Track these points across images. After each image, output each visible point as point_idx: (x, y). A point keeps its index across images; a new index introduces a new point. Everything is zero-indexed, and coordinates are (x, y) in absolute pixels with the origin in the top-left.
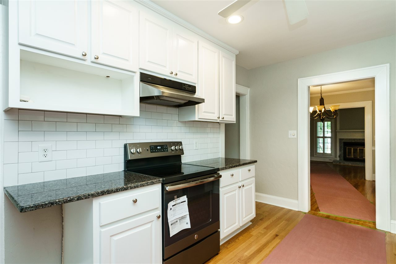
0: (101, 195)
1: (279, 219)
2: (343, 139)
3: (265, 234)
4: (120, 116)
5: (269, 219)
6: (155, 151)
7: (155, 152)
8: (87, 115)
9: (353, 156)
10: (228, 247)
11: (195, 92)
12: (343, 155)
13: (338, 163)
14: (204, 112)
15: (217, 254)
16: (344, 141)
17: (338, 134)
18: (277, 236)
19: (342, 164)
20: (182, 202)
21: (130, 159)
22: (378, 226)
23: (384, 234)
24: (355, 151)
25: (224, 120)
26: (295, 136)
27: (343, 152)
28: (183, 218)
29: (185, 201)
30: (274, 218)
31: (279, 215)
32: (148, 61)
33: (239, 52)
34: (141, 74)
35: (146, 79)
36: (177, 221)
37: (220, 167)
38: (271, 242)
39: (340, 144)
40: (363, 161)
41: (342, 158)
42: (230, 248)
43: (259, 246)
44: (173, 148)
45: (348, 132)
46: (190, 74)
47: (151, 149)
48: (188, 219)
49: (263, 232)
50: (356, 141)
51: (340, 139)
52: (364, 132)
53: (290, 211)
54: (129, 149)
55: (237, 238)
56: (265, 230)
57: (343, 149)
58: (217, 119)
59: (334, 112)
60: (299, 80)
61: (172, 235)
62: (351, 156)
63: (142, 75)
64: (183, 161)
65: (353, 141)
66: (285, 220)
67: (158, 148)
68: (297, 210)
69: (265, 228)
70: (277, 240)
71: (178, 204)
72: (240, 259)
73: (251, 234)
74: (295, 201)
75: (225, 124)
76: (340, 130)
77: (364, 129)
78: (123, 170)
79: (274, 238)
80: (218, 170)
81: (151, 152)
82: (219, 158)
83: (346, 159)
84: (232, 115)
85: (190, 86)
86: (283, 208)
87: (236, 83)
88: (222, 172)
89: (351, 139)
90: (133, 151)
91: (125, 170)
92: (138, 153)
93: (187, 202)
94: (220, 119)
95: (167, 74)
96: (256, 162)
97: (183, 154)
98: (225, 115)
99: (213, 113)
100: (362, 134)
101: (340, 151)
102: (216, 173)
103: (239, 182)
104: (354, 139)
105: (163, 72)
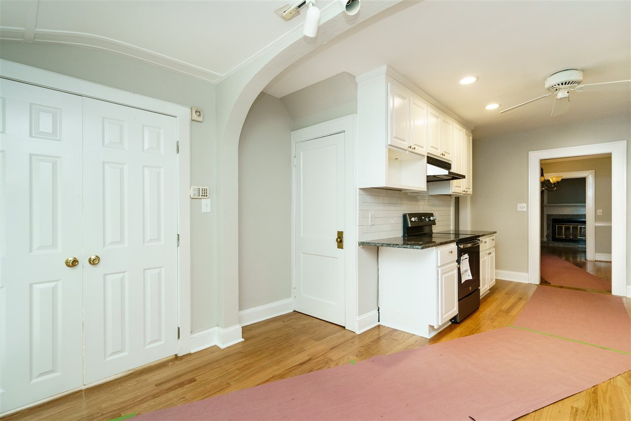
1: (513, 289)
2: (552, 215)
3: (509, 298)
5: (504, 289)
9: (564, 235)
10: (483, 304)
11: (451, 169)
12: (551, 235)
13: (546, 244)
15: (478, 308)
16: (552, 217)
17: (544, 208)
18: (521, 299)
19: (551, 245)
20: (466, 258)
21: (410, 226)
22: (615, 293)
23: (620, 298)
24: (567, 229)
25: (467, 193)
27: (551, 230)
28: (467, 270)
30: (508, 289)
32: (432, 147)
33: (475, 127)
35: (432, 161)
36: (464, 273)
37: (480, 234)
38: (518, 302)
39: (548, 222)
41: (551, 238)
42: (485, 305)
43: (510, 305)
44: (431, 218)
46: (449, 153)
48: (469, 272)
49: (506, 297)
50: (569, 217)
51: (548, 216)
52: (585, 206)
53: (520, 283)
56: (507, 295)
57: (551, 226)
59: (554, 183)
60: (530, 152)
61: (463, 282)
62: (562, 236)
63: (427, 157)
64: (433, 231)
65: (565, 218)
66: (521, 289)
67: (423, 218)
68: (527, 282)
70: (523, 301)
71: (464, 259)
73: (496, 297)
74: (525, 274)
75: (455, 196)
76: (548, 203)
77: (585, 202)
78: (402, 235)
80: (479, 236)
81: (420, 221)
83: (555, 239)
84: (470, 189)
85: (448, 163)
88: (480, 238)
89: (562, 215)
90: (413, 219)
91: (404, 236)
92: (415, 221)
93: (468, 259)
94: (464, 193)
95: (439, 155)
96: (496, 232)
97: (435, 224)
98: (467, 188)
99: (460, 187)
100: (582, 209)
101: (548, 229)
102: (476, 239)
103: (488, 250)
104: (566, 215)
105: (437, 154)
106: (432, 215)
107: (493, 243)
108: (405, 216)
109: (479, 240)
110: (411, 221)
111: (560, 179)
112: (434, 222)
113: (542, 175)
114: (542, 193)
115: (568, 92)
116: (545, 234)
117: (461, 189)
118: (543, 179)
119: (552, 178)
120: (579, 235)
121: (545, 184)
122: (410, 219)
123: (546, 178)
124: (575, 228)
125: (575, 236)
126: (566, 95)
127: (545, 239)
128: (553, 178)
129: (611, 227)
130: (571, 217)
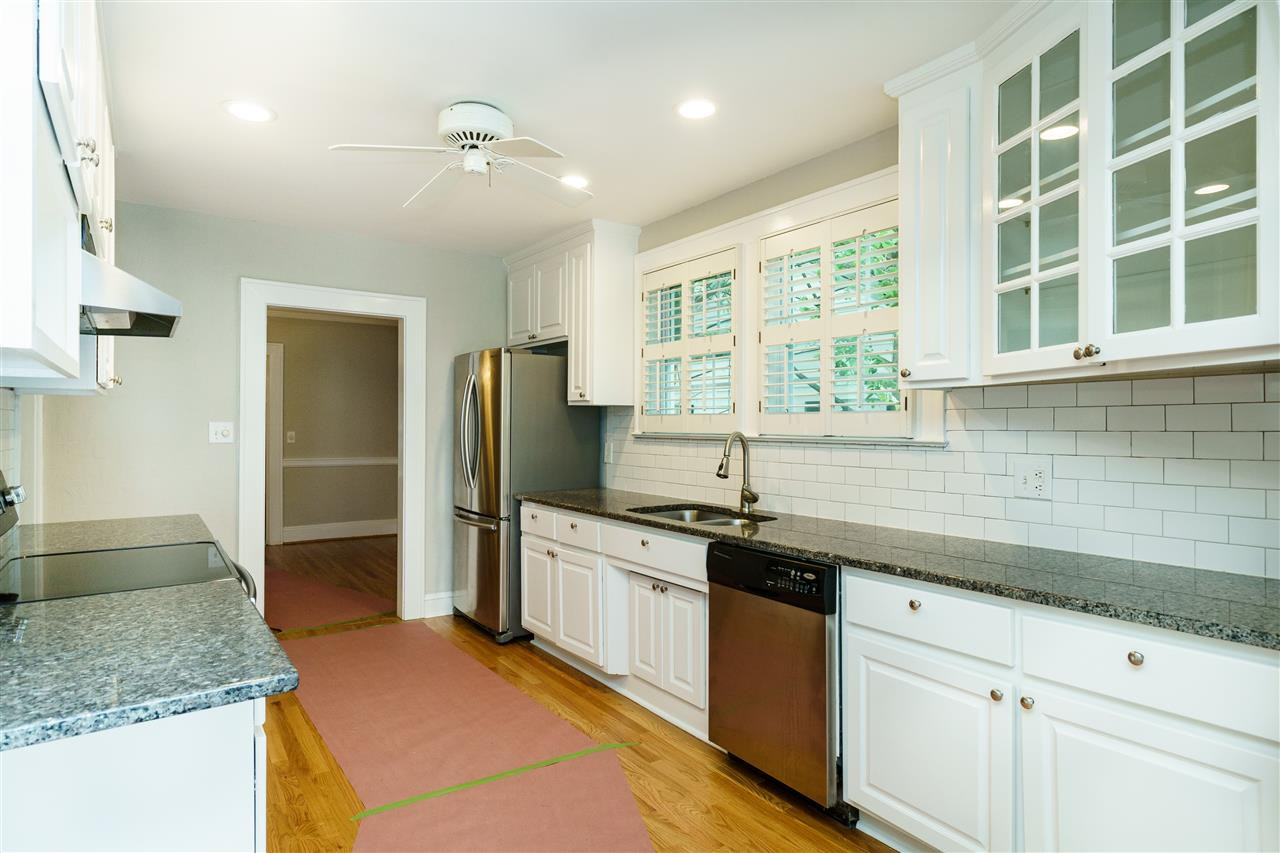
26: (230, 439)
60: (244, 281)
99: (109, 364)
115: (488, 164)
117: (110, 370)
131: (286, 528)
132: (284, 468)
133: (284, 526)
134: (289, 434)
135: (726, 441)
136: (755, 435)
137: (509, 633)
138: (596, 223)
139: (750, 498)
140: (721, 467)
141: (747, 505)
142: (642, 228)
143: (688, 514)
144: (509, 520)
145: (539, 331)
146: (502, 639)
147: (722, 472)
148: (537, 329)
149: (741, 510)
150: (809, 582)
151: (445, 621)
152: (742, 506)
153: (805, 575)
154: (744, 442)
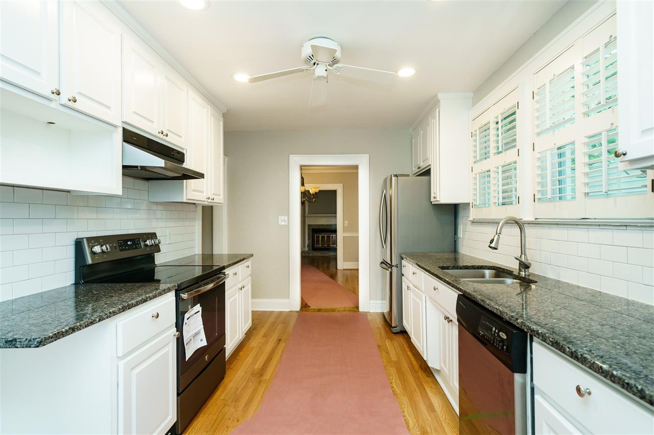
0: (122, 312)
1: (274, 324)
2: (312, 225)
3: (266, 342)
4: (69, 192)
5: (263, 326)
6: (125, 248)
7: (125, 250)
8: (15, 188)
10: (232, 366)
11: (184, 162)
12: (311, 244)
13: (307, 255)
14: (194, 190)
15: (223, 378)
16: (312, 227)
18: (280, 340)
19: (311, 255)
20: (195, 313)
21: (91, 262)
22: (361, 309)
23: (365, 314)
24: (323, 238)
25: (214, 201)
26: (286, 223)
27: (311, 240)
28: (197, 334)
29: (199, 312)
30: (268, 325)
31: (271, 320)
32: (134, 112)
33: (227, 110)
34: (124, 129)
35: (131, 138)
36: (191, 340)
37: (225, 264)
38: (277, 348)
39: (308, 231)
40: (335, 250)
41: (311, 248)
42: (234, 368)
43: (267, 355)
44: (148, 242)
45: (316, 217)
46: (179, 136)
47: (120, 246)
48: (202, 335)
49: (263, 341)
50: (324, 227)
51: (309, 225)
52: (336, 216)
53: (281, 313)
54: (89, 246)
55: (237, 355)
56: (265, 338)
57: (311, 236)
58: (206, 200)
59: (313, 194)
60: (290, 157)
61: (188, 355)
62: (319, 245)
63: (125, 131)
64: (157, 262)
65: (321, 228)
66: (281, 323)
67: (129, 243)
68: (288, 310)
69: (263, 337)
70: (282, 345)
71: (192, 316)
72: (253, 374)
73: (251, 346)
74: (285, 301)
75: (203, 207)
76: (309, 214)
77: (336, 214)
78: (74, 283)
79: (278, 343)
80: (224, 268)
81: (121, 250)
82: (195, 255)
83: (314, 249)
84: (219, 195)
85: (179, 152)
86: (272, 312)
87: (224, 155)
88: (227, 271)
89: (319, 225)
90: (97, 249)
91: (77, 284)
92: (103, 252)
93: (200, 313)
94: (210, 200)
95: (156, 133)
96: (252, 255)
97: (159, 251)
98: (214, 194)
99: (202, 192)
100: (333, 219)
101: (309, 239)
102: (220, 273)
103: (240, 282)
104: (322, 225)
105: (150, 129)
106: (153, 236)
107: (249, 271)
108: (78, 244)
109: (224, 274)
110: (93, 253)
111: (317, 191)
112: (157, 248)
113: (303, 184)
114: (303, 203)
115: (326, 70)
116: (307, 244)
117: (205, 194)
118: (303, 189)
119: (311, 189)
120: (331, 244)
121: (305, 194)
122: (91, 248)
123: (307, 189)
124: (328, 237)
125: (329, 245)
126: (324, 74)
127: (307, 249)
128: (313, 188)
129: (358, 237)
130: (326, 227)
131: (345, 263)
132: (344, 237)
133: (344, 261)
134: (346, 222)
135: (499, 223)
136: (531, 218)
137: (398, 328)
138: (440, 96)
139: (525, 266)
140: (492, 242)
141: (523, 270)
142: (474, 92)
143: (487, 272)
144: (397, 267)
145: (422, 164)
146: (394, 330)
147: (493, 245)
148: (420, 162)
149: (519, 273)
150: (502, 340)
151: (377, 315)
152: (520, 270)
153: (500, 333)
154: (519, 224)
